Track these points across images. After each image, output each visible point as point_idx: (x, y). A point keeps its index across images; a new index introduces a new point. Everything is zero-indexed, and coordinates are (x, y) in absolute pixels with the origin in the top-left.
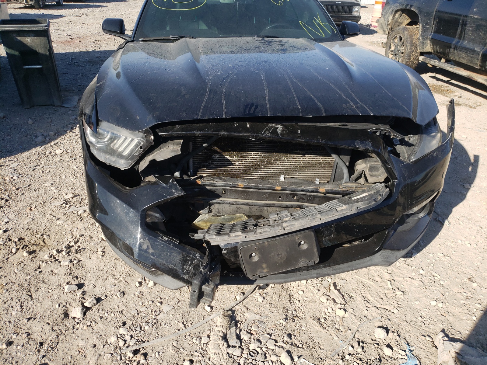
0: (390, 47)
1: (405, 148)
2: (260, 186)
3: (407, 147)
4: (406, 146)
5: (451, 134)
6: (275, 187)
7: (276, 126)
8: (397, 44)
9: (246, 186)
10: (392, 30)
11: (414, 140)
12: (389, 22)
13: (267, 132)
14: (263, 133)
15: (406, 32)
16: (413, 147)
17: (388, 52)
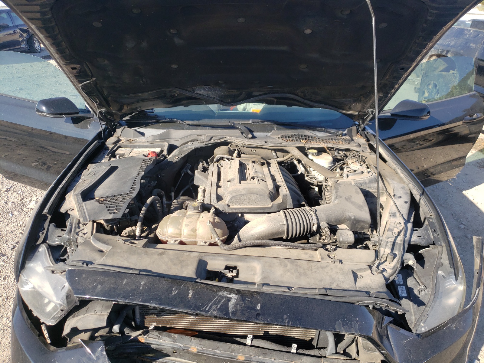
0: (424, 93)
1: (413, 306)
2: (218, 352)
3: (416, 306)
4: (415, 304)
5: (478, 290)
6: (236, 356)
7: (229, 296)
8: (431, 91)
9: (201, 350)
10: (426, 75)
11: (426, 294)
12: (423, 67)
13: (214, 307)
14: (207, 309)
15: (441, 80)
16: (424, 307)
17: (421, 98)
